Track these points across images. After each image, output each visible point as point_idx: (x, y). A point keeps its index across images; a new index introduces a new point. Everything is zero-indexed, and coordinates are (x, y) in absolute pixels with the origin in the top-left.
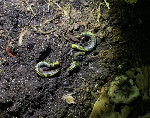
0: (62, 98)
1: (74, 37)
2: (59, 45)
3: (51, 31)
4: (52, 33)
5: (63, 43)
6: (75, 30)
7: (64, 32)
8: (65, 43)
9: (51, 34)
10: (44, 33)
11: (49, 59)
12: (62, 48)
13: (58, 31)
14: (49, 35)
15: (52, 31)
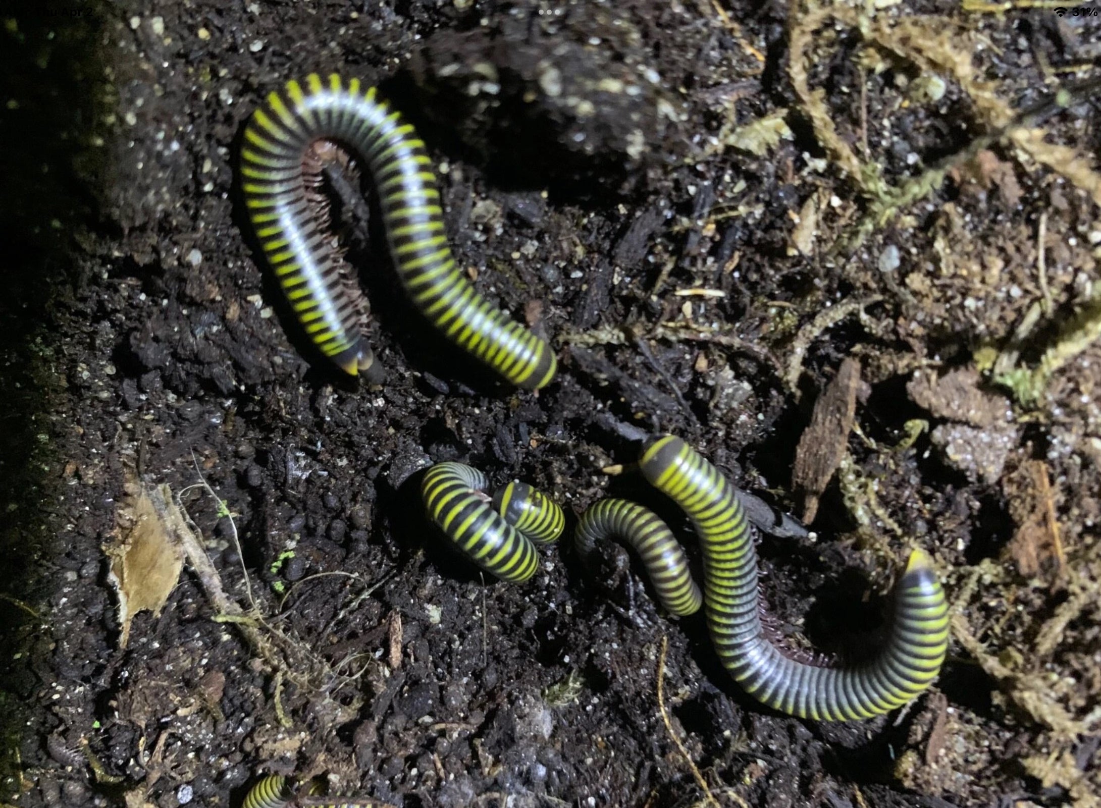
0: (130, 487)
1: (842, 444)
2: (698, 299)
3: (845, 150)
4: (821, 164)
5: (737, 342)
6: (924, 440)
7: (869, 310)
8: (733, 356)
9: (800, 164)
10: (798, 74)
11: (487, 230)
12: (664, 342)
13: (861, 240)
14: (787, 133)
15: (850, 165)
